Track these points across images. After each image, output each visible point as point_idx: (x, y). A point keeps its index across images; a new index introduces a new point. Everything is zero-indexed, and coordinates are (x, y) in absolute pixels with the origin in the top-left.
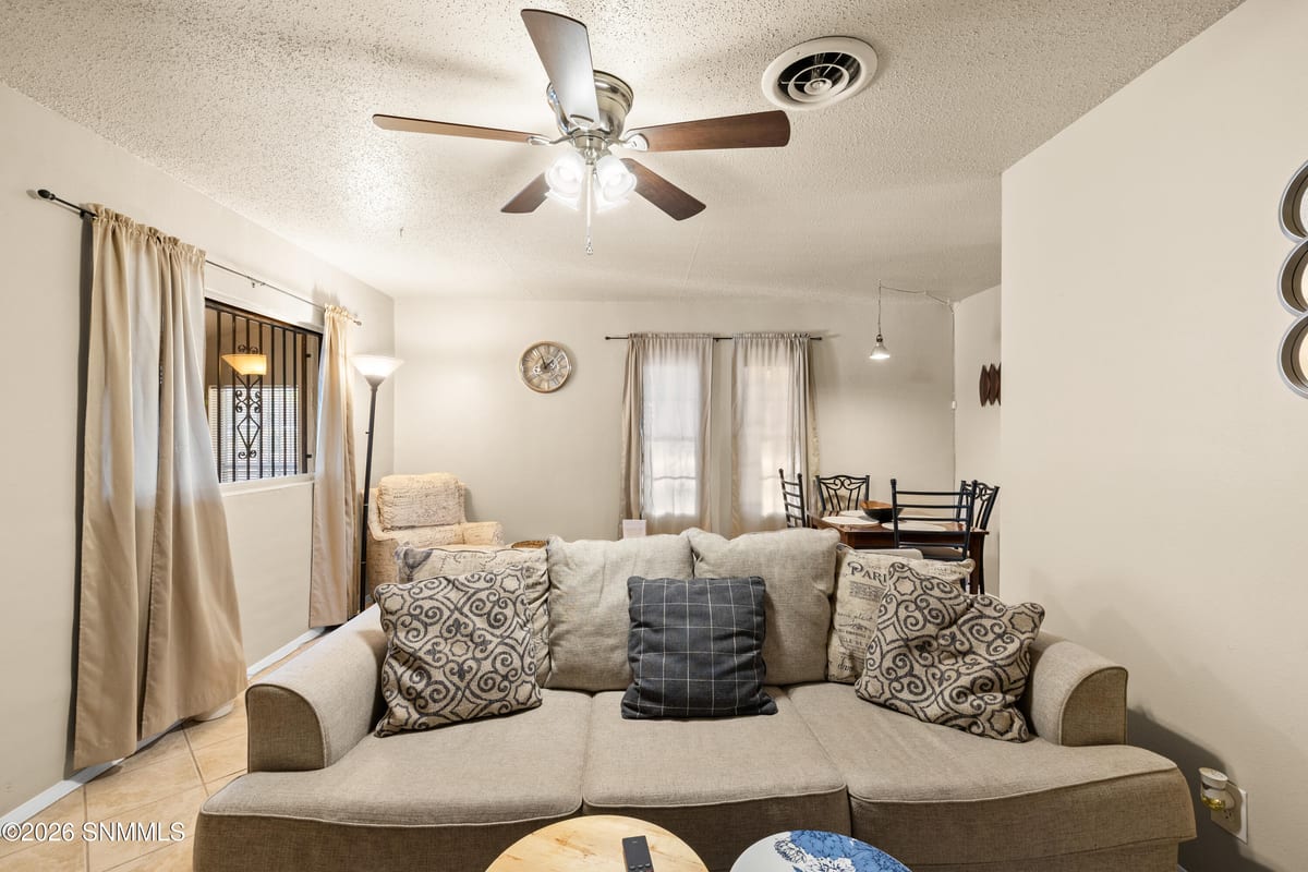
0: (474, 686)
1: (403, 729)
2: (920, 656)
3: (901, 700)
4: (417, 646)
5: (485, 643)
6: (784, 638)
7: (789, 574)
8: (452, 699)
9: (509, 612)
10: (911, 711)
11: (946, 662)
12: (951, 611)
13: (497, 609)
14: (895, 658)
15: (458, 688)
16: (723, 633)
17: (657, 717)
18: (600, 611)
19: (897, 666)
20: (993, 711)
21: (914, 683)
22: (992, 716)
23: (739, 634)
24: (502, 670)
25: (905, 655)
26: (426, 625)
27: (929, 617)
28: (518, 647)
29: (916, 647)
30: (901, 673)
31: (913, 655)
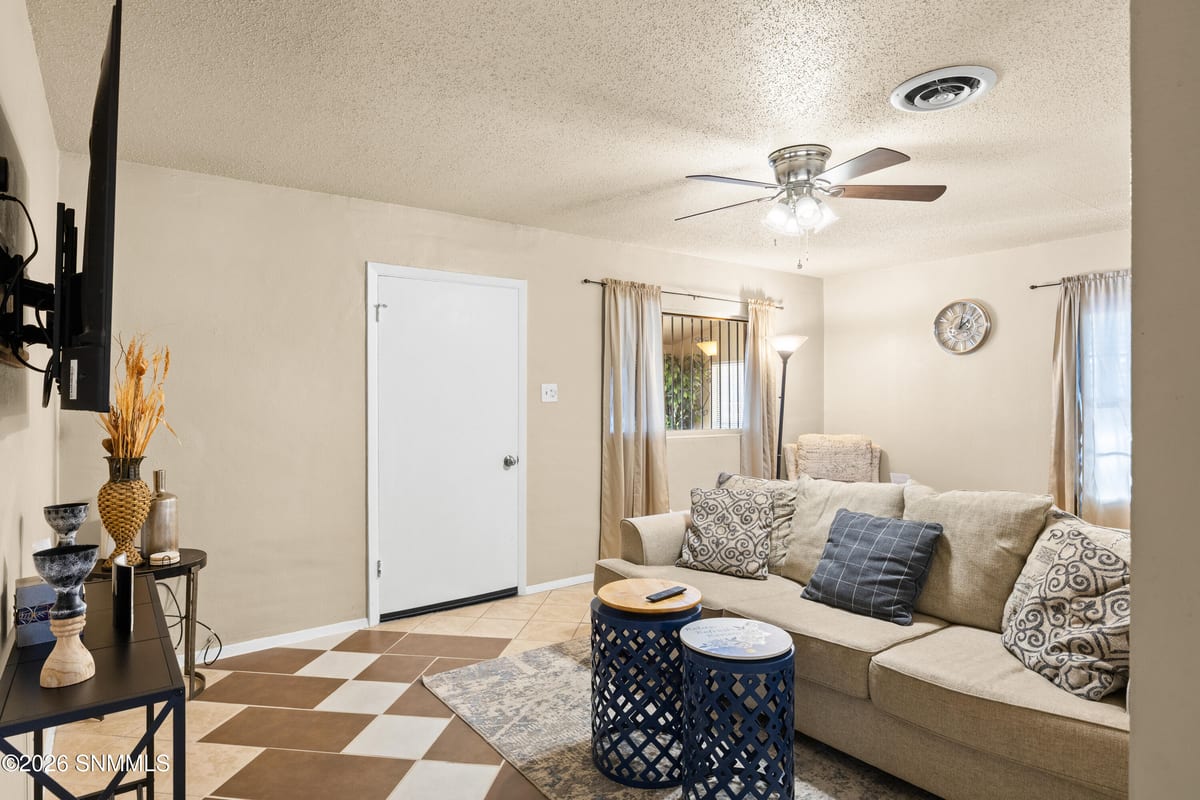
0: (723, 552)
1: (686, 565)
2: (1054, 616)
3: (1019, 647)
4: (700, 523)
5: (735, 530)
6: (953, 580)
7: (973, 527)
8: (710, 557)
9: (755, 516)
10: (1021, 657)
11: (1075, 626)
12: (1100, 582)
13: (747, 513)
14: (1029, 612)
15: (714, 552)
16: (877, 556)
17: (817, 600)
18: (815, 529)
19: (1028, 619)
20: (1071, 667)
21: (1036, 636)
22: (1069, 671)
23: (891, 560)
24: (741, 549)
25: (1039, 612)
26: (708, 514)
27: (1071, 582)
28: (754, 539)
29: (1052, 607)
30: (1029, 625)
31: (1047, 614)
